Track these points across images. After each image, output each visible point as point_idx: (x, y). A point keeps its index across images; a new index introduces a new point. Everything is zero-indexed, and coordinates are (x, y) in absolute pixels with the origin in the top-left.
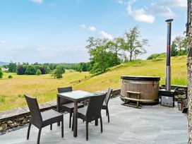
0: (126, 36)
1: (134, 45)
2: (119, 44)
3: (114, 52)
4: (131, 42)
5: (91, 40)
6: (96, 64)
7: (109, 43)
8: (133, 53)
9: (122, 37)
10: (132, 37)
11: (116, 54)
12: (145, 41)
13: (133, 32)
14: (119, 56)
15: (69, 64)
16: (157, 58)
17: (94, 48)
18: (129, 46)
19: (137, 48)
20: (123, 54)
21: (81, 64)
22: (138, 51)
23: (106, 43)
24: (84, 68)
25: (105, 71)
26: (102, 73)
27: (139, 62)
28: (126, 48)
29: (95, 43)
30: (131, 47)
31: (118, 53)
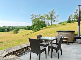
0: (49, 13)
2: (46, 17)
3: (43, 21)
4: (52, 16)
5: (33, 15)
6: (36, 26)
7: (41, 17)
8: (53, 21)
9: (47, 14)
10: (52, 14)
12: (58, 16)
13: (53, 12)
14: (46, 23)
15: (21, 27)
17: (34, 19)
18: (50, 18)
19: (54, 19)
20: (48, 22)
21: (28, 26)
22: (55, 20)
24: (29, 28)
25: (40, 30)
26: (38, 30)
27: (55, 25)
29: (35, 16)
30: (52, 18)
31: (45, 21)
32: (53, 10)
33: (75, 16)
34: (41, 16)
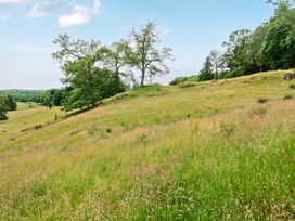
0: (133, 38)
1: (149, 57)
2: (121, 55)
3: (113, 69)
4: (143, 50)
6: (76, 90)
7: (102, 51)
8: (147, 71)
9: (126, 39)
10: (145, 42)
11: (117, 72)
12: (167, 51)
13: (147, 32)
14: (122, 78)
15: (27, 92)
16: (186, 83)
17: (72, 59)
18: (138, 59)
19: (154, 63)
20: (130, 74)
21: (53, 92)
22: (155, 69)
23: (96, 49)
25: (94, 106)
26: (89, 109)
27: (157, 87)
28: (134, 62)
29: (72, 47)
30: (143, 60)
31: (120, 71)
32: (147, 23)
33: (225, 55)
34: (99, 47)
